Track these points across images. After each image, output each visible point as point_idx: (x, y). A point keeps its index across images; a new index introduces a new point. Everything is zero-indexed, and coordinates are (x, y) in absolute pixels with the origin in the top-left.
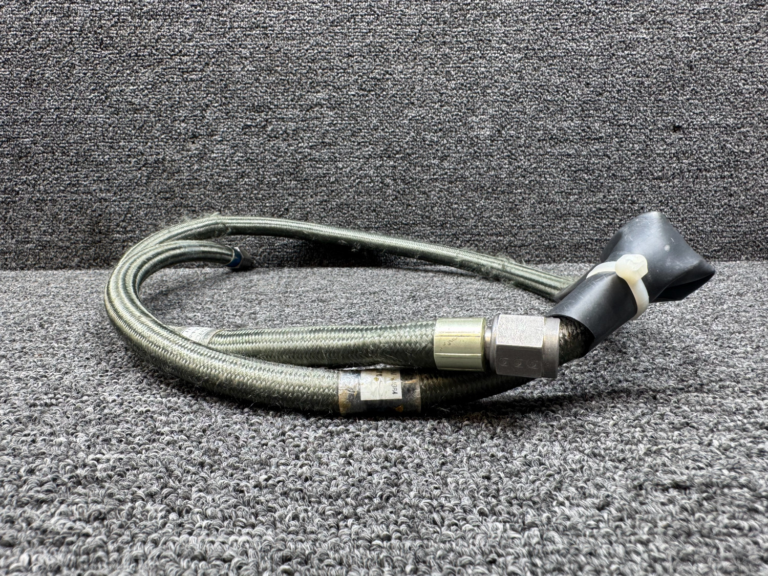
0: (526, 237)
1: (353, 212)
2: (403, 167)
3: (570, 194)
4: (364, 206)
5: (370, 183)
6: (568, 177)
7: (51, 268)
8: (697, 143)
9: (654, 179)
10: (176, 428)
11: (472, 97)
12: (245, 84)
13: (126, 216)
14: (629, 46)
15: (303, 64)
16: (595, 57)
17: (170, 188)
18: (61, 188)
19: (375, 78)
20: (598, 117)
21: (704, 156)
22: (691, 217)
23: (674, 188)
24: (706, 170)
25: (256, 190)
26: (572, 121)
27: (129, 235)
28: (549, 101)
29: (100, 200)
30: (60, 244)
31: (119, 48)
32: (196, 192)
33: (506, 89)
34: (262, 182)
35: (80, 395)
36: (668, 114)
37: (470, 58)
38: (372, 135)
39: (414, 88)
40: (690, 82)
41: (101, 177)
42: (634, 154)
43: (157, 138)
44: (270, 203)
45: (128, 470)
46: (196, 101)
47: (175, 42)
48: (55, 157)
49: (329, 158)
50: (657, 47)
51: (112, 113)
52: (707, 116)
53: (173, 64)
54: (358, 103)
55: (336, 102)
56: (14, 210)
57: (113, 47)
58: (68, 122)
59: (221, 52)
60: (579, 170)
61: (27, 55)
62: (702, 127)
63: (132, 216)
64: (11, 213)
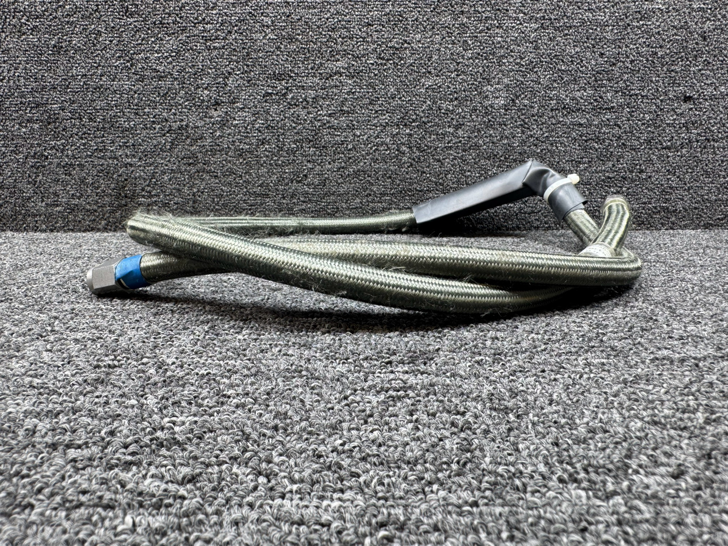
0: (536, 204)
1: (370, 178)
2: (418, 135)
3: (580, 163)
4: (380, 173)
5: (386, 150)
6: (579, 146)
7: (80, 231)
8: (707, 113)
9: (663, 148)
10: (240, 390)
11: (488, 66)
12: (267, 52)
13: (151, 181)
14: (644, 16)
15: (324, 33)
16: (610, 28)
17: (193, 154)
18: (89, 153)
19: (393, 47)
20: (611, 87)
21: (713, 126)
22: (697, 186)
23: (682, 157)
24: (714, 140)
25: (276, 156)
26: (585, 91)
27: (154, 200)
28: (563, 71)
29: (126, 165)
30: (88, 207)
31: (144, 16)
32: (218, 158)
33: (522, 59)
34: (281, 149)
35: (139, 357)
36: (679, 85)
37: (487, 28)
38: (389, 103)
39: (432, 57)
40: (703, 53)
41: (126, 143)
42: (644, 124)
43: (180, 105)
44: (289, 169)
45: (205, 432)
46: (219, 69)
47: (198, 10)
48: (82, 123)
49: (348, 126)
50: (672, 17)
51: (137, 80)
52: (718, 87)
53: (196, 32)
54: (376, 72)
55: (355, 70)
56: (43, 174)
57: (138, 15)
58: (95, 89)
59: (243, 20)
60: (590, 139)
61: (55, 22)
62: (712, 98)
63: (157, 181)
64: (41, 177)
